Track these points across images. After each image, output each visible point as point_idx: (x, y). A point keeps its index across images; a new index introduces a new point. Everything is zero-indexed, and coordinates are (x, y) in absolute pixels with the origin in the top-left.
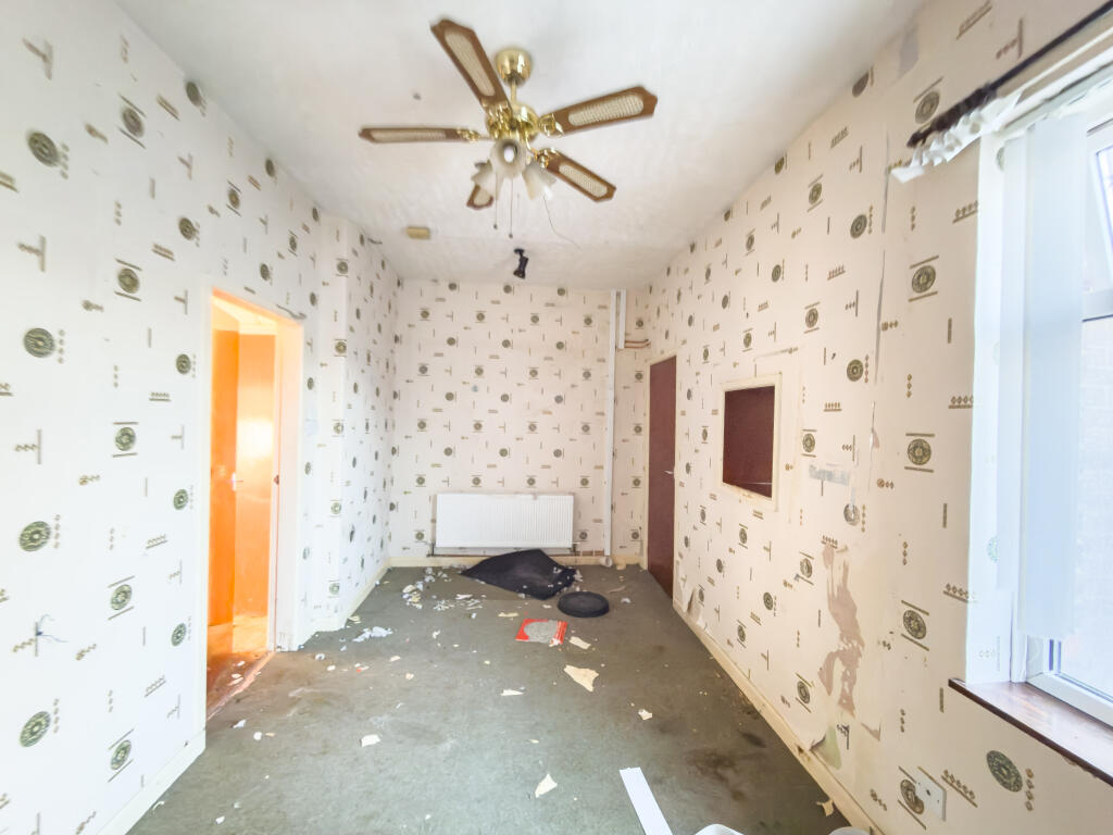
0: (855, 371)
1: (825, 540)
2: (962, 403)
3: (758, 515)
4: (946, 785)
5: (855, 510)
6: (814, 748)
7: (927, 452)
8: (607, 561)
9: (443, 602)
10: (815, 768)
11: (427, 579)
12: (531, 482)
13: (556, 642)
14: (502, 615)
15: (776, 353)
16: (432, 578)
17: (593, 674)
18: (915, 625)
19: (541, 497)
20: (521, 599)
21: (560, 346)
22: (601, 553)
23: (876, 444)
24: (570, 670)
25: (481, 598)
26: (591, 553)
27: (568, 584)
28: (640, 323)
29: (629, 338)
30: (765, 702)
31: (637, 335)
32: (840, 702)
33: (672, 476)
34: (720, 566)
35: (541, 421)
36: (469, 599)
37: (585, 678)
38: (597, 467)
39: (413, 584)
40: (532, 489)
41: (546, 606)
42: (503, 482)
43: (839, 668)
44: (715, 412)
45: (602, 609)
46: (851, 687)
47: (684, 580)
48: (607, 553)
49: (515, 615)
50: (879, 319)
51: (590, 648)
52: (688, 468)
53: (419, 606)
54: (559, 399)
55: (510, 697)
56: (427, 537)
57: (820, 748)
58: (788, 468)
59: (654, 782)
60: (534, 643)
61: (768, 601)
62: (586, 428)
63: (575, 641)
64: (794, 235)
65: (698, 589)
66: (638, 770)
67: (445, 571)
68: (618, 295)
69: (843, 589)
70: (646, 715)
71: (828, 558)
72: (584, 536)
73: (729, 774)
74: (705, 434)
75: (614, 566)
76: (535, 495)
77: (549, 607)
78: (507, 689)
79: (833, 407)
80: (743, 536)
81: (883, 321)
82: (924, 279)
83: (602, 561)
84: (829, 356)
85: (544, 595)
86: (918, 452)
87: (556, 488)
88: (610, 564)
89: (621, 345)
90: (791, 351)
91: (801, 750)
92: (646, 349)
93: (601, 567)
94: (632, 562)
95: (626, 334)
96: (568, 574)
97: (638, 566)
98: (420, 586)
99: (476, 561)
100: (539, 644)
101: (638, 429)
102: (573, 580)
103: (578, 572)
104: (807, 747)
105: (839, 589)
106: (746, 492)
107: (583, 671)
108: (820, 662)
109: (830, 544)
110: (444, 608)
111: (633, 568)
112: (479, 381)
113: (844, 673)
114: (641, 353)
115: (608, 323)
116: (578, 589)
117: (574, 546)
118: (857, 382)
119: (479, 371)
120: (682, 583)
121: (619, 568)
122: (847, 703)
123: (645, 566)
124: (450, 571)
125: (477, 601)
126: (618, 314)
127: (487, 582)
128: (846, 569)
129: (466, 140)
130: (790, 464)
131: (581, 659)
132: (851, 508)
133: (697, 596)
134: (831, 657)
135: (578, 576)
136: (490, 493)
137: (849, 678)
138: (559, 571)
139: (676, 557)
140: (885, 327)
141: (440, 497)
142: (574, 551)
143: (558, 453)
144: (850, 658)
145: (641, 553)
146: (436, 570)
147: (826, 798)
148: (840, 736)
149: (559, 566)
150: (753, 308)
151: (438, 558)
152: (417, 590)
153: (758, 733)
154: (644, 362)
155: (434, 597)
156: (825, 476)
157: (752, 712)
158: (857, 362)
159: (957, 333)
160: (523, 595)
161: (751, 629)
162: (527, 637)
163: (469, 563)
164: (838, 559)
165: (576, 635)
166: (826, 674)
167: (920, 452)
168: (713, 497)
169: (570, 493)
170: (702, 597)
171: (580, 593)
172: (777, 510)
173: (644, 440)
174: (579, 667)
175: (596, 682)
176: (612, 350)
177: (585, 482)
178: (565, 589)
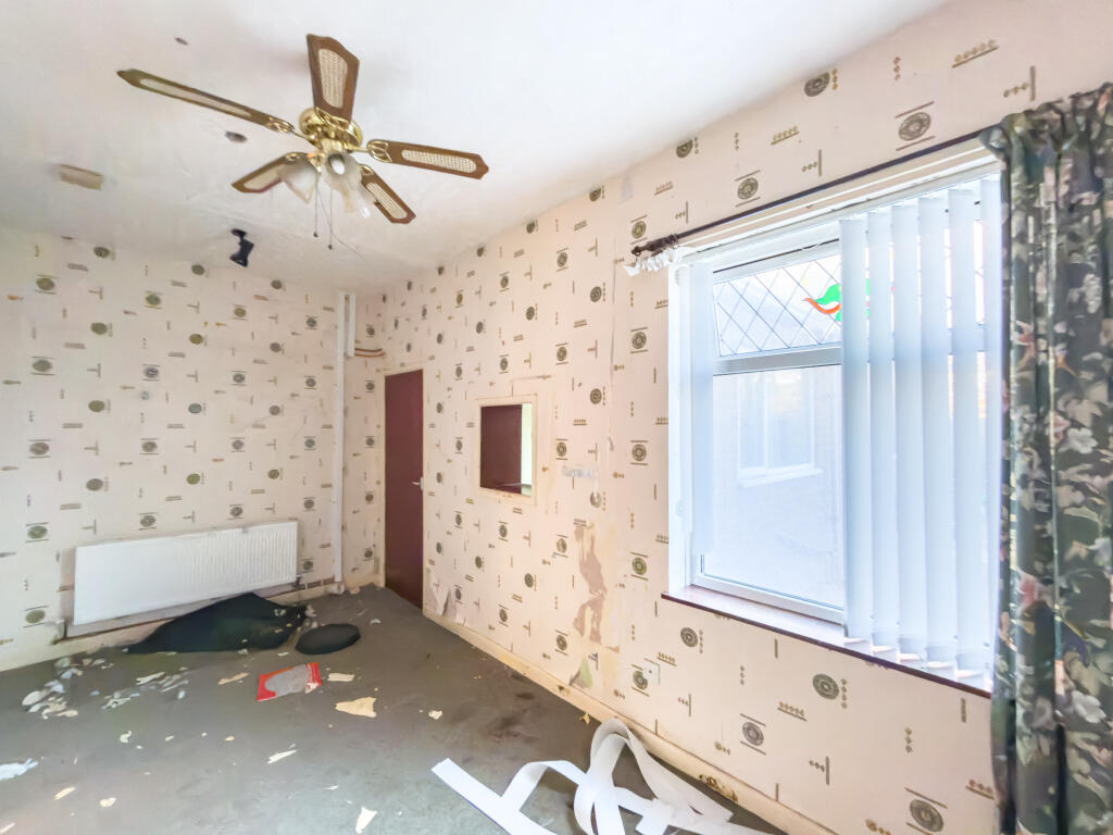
0: (596, 396)
1: (577, 522)
2: (663, 421)
3: (518, 511)
4: (659, 662)
5: (598, 495)
6: (572, 681)
7: (644, 453)
8: (339, 588)
9: (117, 695)
10: (574, 697)
11: (67, 675)
12: (237, 512)
13: (313, 686)
14: (223, 681)
15: (531, 378)
16: (74, 671)
17: (370, 701)
18: (639, 567)
19: (252, 529)
20: (244, 655)
21: (275, 347)
22: (331, 581)
23: (612, 449)
24: (341, 707)
25: (179, 672)
26: (318, 584)
27: (300, 622)
28: (371, 331)
29: (359, 346)
30: (527, 664)
31: (368, 343)
32: (591, 638)
33: (419, 487)
34: (479, 562)
35: (249, 436)
36: (161, 678)
37: (363, 707)
38: (324, 486)
39: (40, 688)
40: (239, 521)
41: (281, 655)
42: (192, 517)
43: (589, 613)
44: (470, 425)
45: (352, 638)
46: (598, 624)
47: (438, 585)
48: (338, 579)
49: (244, 675)
50: (612, 361)
51: (355, 678)
52: (439, 478)
53: (72, 713)
54: (275, 411)
55: (281, 760)
56: (53, 613)
57: (577, 680)
58: (544, 469)
59: (465, 763)
60: (283, 697)
61: (529, 581)
62: (310, 443)
63: (334, 677)
64: (545, 286)
65: (453, 590)
66: (448, 761)
67: (95, 656)
68: (347, 298)
69: (591, 555)
70: (436, 715)
71: (579, 535)
72: (308, 565)
73: (517, 729)
74: (459, 446)
75: (347, 592)
76: (245, 527)
77: (286, 653)
78: (273, 754)
79: (581, 423)
80: (503, 532)
81: (615, 363)
82: (639, 340)
83: (333, 589)
84: (575, 384)
85: (276, 643)
86: (639, 452)
87: (272, 514)
88: (343, 590)
89: (351, 352)
90: (544, 377)
91: (561, 688)
92: (379, 359)
93: (332, 596)
94: (366, 582)
95: (357, 342)
96: (297, 612)
97: (372, 586)
98: (58, 688)
99: (151, 628)
100: (290, 695)
101: (370, 442)
102: (304, 617)
103: (309, 607)
104: (565, 682)
105: (588, 555)
106: (507, 494)
107: (358, 702)
108: (575, 614)
109: (580, 525)
110: (121, 702)
111: (369, 590)
112: (150, 385)
113: (594, 617)
114: (375, 363)
115: (336, 327)
116: (315, 625)
117: (299, 579)
118: (597, 405)
119: (152, 373)
120: (434, 589)
121: (353, 592)
122: (596, 636)
123: (382, 584)
124: (103, 653)
125: (176, 677)
126: (347, 318)
127: (180, 650)
128: (593, 540)
129: (274, 128)
130: (546, 466)
131: (349, 693)
132: (595, 495)
133: (454, 597)
134: (583, 607)
135: (310, 612)
136: (173, 534)
137: (597, 619)
138: (283, 612)
139: (426, 565)
140: (616, 368)
141: (81, 553)
142: (297, 586)
143: (274, 474)
144: (596, 605)
145: (376, 571)
146: (77, 659)
147: (583, 713)
148: (592, 664)
149: (280, 607)
150: (509, 338)
151: (74, 642)
152: (54, 693)
153: (529, 690)
154: (378, 373)
155: (96, 693)
156: (574, 475)
157: (518, 677)
158: (597, 390)
159: (658, 376)
160: (245, 651)
161: (513, 609)
162: (273, 694)
163: (137, 635)
164: (587, 534)
165: (331, 672)
166: (579, 623)
167: (639, 453)
168: (470, 501)
169: (291, 519)
170: (458, 595)
171: (320, 628)
172: (535, 505)
173: (379, 453)
174: (353, 700)
175: (376, 707)
176: (340, 358)
177: (309, 504)
178: (299, 629)
